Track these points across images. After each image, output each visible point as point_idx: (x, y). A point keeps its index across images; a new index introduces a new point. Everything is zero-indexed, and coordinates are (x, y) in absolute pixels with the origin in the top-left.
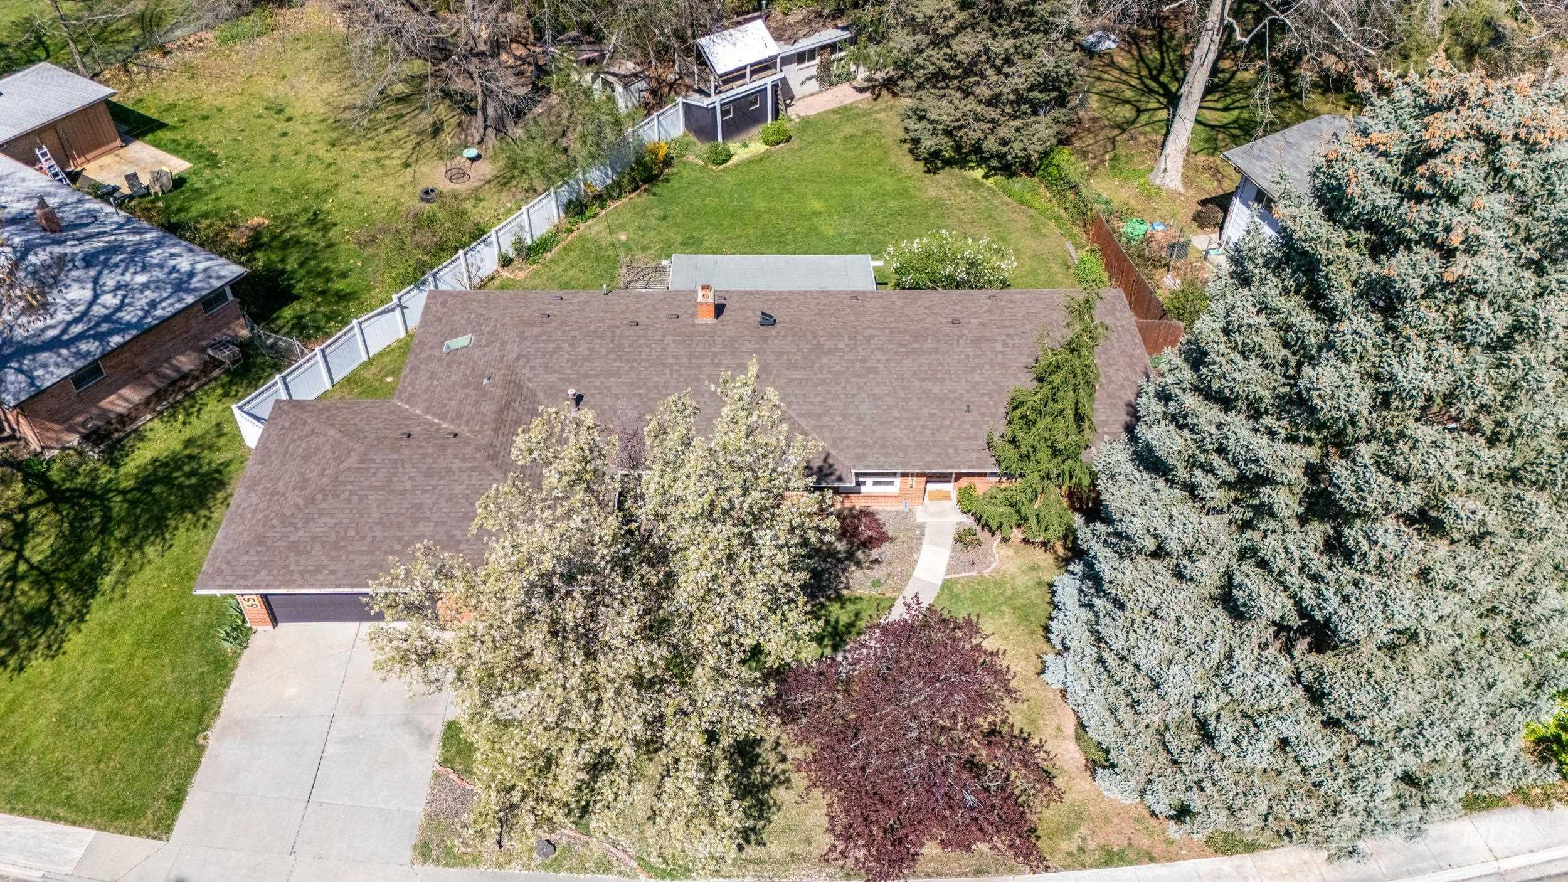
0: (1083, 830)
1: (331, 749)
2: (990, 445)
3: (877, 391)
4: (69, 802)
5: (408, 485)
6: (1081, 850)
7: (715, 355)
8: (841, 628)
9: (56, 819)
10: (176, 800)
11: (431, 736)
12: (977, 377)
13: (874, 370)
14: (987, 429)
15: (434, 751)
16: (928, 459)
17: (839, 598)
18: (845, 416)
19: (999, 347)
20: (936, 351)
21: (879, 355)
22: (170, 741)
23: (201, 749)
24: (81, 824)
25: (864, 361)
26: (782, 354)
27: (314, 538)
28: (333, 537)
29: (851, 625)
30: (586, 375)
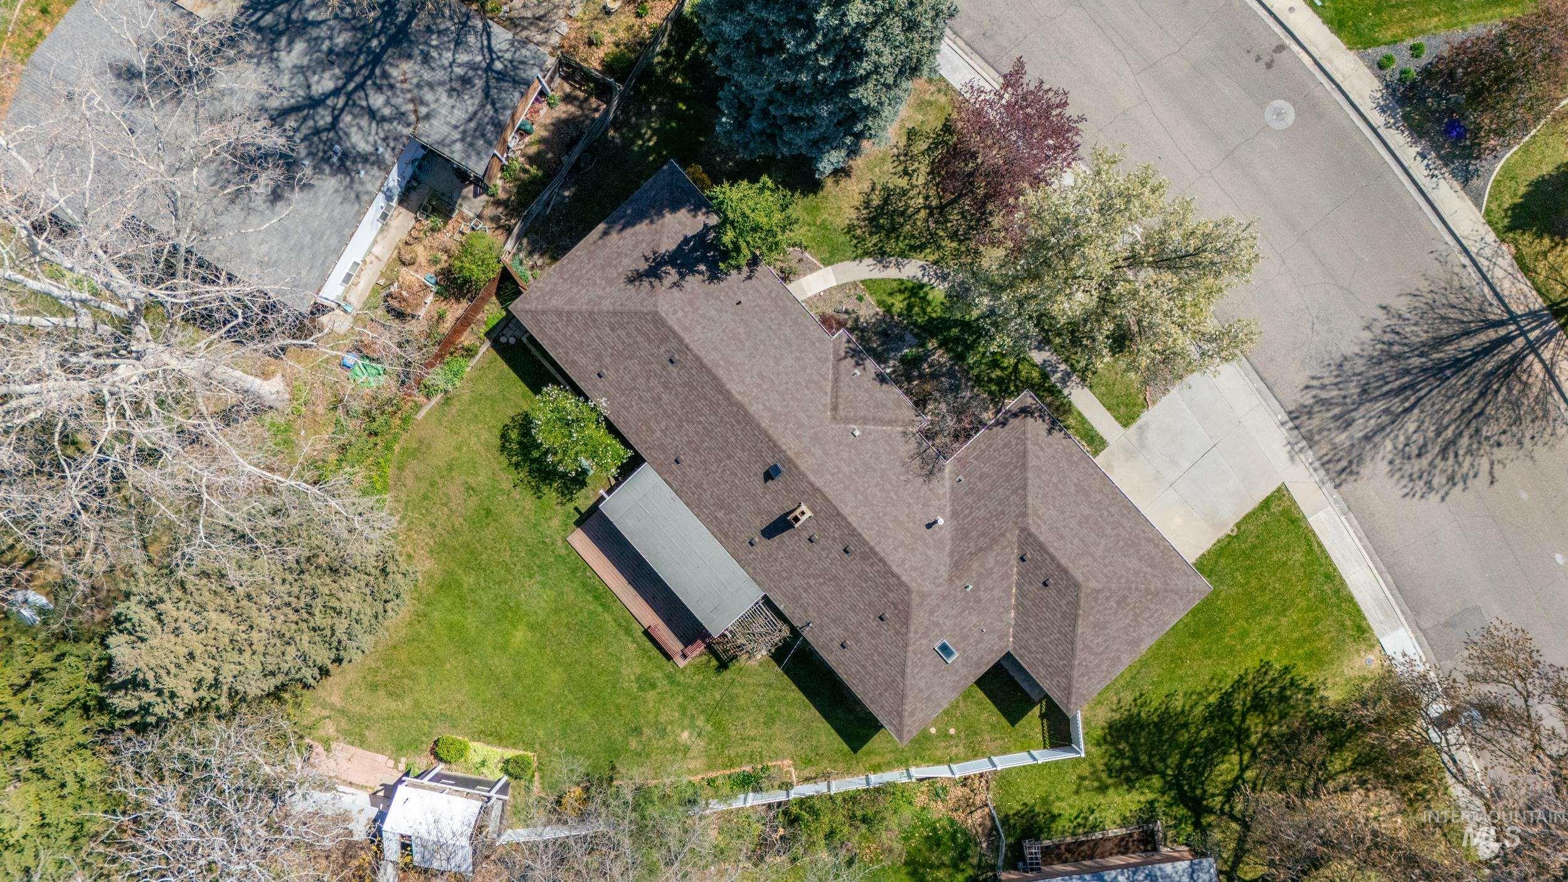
0: (927, 97)
1: (1186, 465)
2: (749, 277)
3: (772, 363)
4: (1310, 551)
5: (1076, 541)
6: (939, 91)
7: (832, 475)
8: (907, 294)
9: (1320, 546)
10: (1266, 504)
11: (1139, 428)
12: (713, 312)
13: (760, 375)
14: (742, 285)
15: (1146, 417)
16: (789, 304)
17: (888, 309)
18: (804, 369)
19: (680, 314)
20: (715, 349)
21: (748, 380)
22: (1248, 544)
23: (1238, 525)
24: (1312, 531)
25: (759, 386)
26: (798, 437)
27: (1140, 560)
28: (1132, 551)
29: (901, 291)
30: (913, 535)
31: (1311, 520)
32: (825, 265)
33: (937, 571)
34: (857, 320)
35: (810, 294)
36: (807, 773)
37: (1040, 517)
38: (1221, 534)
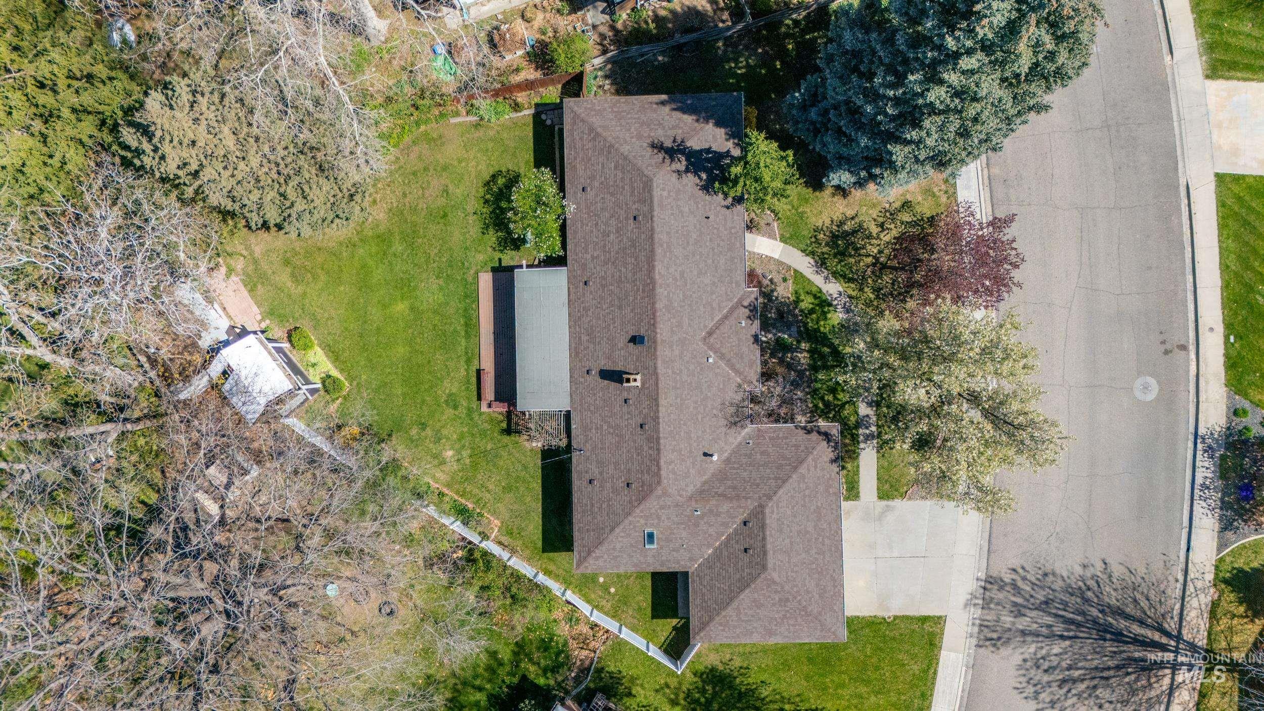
0: (935, 190)
1: (896, 554)
2: (728, 208)
3: (695, 273)
4: (926, 671)
5: (787, 541)
6: (946, 192)
7: (673, 373)
8: (817, 302)
9: (935, 673)
10: (924, 619)
11: (887, 506)
12: (686, 209)
13: (682, 274)
14: (719, 208)
15: (897, 503)
16: (738, 245)
17: (797, 301)
18: (712, 293)
19: (665, 194)
20: (668, 233)
21: (672, 270)
22: (892, 634)
23: (896, 617)
24: (938, 660)
25: (675, 279)
26: (672, 331)
27: (817, 585)
28: (816, 576)
29: (815, 297)
30: (691, 452)
31: (944, 654)
32: (781, 241)
33: (687, 486)
34: (772, 291)
35: (756, 250)
36: (504, 539)
37: (778, 507)
38: (881, 613)
